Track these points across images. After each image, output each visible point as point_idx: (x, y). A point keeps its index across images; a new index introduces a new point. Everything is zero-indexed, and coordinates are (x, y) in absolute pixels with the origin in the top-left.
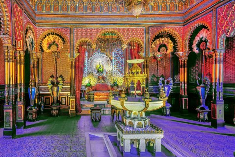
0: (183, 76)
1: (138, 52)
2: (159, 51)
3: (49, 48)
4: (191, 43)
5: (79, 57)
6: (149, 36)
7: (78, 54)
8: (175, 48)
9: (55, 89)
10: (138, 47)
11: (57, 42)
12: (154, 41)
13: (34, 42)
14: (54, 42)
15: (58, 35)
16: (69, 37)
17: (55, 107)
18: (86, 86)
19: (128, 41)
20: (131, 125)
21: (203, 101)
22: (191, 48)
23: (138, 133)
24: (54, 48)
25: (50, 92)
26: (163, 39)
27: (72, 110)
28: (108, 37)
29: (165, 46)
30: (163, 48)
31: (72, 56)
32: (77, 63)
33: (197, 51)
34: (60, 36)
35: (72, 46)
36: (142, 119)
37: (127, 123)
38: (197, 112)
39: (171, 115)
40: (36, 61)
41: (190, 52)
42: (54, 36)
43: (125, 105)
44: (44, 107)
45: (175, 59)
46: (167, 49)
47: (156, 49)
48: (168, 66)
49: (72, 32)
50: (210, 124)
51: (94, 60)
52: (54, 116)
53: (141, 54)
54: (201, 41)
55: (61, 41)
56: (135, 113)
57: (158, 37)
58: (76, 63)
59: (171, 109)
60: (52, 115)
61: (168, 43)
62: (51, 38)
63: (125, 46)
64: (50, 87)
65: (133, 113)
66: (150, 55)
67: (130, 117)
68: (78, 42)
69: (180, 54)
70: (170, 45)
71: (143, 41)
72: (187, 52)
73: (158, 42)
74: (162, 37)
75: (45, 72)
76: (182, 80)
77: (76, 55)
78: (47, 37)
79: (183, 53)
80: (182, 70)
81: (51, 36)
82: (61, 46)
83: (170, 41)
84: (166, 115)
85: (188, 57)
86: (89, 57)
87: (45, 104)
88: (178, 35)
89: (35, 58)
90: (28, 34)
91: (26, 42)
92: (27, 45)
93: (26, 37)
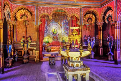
0: (100, 36)
1: (76, 22)
2: (88, 22)
3: (21, 18)
4: (104, 18)
5: (41, 24)
6: (83, 13)
7: (41, 23)
8: (96, 20)
9: (26, 45)
10: (76, 19)
11: (26, 15)
12: (85, 16)
13: (10, 14)
14: (25, 14)
15: (27, 10)
16: (34, 12)
17: (25, 57)
18: (46, 43)
19: (71, 16)
20: (73, 66)
22: (104, 20)
23: (77, 70)
24: (25, 18)
25: (22, 47)
26: (90, 15)
28: (59, 12)
29: (91, 19)
30: (90, 20)
31: (37, 24)
32: (40, 28)
33: (107, 22)
34: (29, 11)
35: (37, 17)
36: (78, 62)
37: (70, 65)
38: (107, 56)
39: (95, 58)
40: (12, 27)
41: (104, 22)
42: (25, 10)
43: (69, 54)
44: (18, 57)
45: (96, 26)
46: (92, 21)
47: (86, 20)
48: (93, 30)
49: (36, 8)
50: (114, 62)
51: (51, 27)
52: (25, 63)
53: (78, 23)
54: (109, 16)
55: (29, 14)
56: (75, 59)
57: (87, 13)
58: (39, 28)
59: (94, 55)
60: (23, 63)
61: (93, 17)
62: (23, 12)
63: (69, 18)
64: (22, 44)
65: (73, 58)
66: (83, 24)
67: (72, 61)
68: (41, 15)
69: (98, 23)
70: (94, 18)
71: (79, 16)
72: (102, 22)
73: (87, 17)
74: (89, 13)
75: (18, 34)
76: (99, 38)
77: (39, 23)
78: (20, 11)
79: (100, 23)
80: (100, 32)
81: (22, 10)
82: (29, 17)
83: (94, 16)
84: (92, 59)
85: (103, 25)
86: (47, 25)
87: (19, 55)
88: (97, 13)
89: (11, 24)
90: (6, 8)
91: (4, 14)
92: (5, 16)
93: (4, 10)
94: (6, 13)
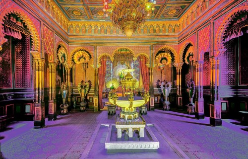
0: (178, 81)
1: (145, 63)
2: (161, 62)
3: (79, 60)
4: (184, 57)
5: (101, 67)
6: (153, 51)
7: (100, 65)
8: (173, 60)
9: (83, 91)
10: (146, 60)
11: (84, 56)
12: (157, 55)
13: (66, 56)
14: (83, 56)
15: (85, 51)
16: (93, 53)
17: (82, 104)
19: (137, 56)
21: (191, 100)
22: (184, 61)
24: (82, 60)
25: (80, 93)
26: (164, 53)
27: (96, 106)
28: (123, 52)
29: (165, 58)
30: (164, 60)
31: (96, 66)
32: (100, 72)
33: (187, 63)
34: (87, 52)
35: (96, 59)
36: (131, 113)
37: (122, 117)
38: (187, 108)
39: (170, 110)
40: (69, 70)
41: (183, 63)
42: (83, 51)
45: (174, 68)
46: (167, 61)
47: (159, 61)
48: (170, 74)
49: (95, 49)
50: (194, 116)
52: (82, 111)
53: (147, 65)
54: (190, 55)
55: (87, 55)
57: (160, 52)
58: (98, 72)
59: (170, 105)
60: (80, 111)
61: (168, 56)
62: (81, 53)
63: (135, 59)
64: (79, 89)
65: (126, 108)
66: (154, 66)
67: (124, 112)
68: (100, 56)
69: (176, 64)
70: (169, 58)
71: (148, 56)
72: (181, 63)
73: (160, 56)
75: (77, 78)
76: (178, 84)
77: (99, 66)
78: (77, 53)
79: (178, 64)
80: (178, 76)
81: (80, 51)
82: (87, 59)
83: (169, 55)
84: (166, 110)
85: (182, 67)
88: (175, 51)
89: (68, 68)
90: (60, 50)
91: (58, 56)
92: (58, 59)
93: (57, 52)
94: (60, 55)
